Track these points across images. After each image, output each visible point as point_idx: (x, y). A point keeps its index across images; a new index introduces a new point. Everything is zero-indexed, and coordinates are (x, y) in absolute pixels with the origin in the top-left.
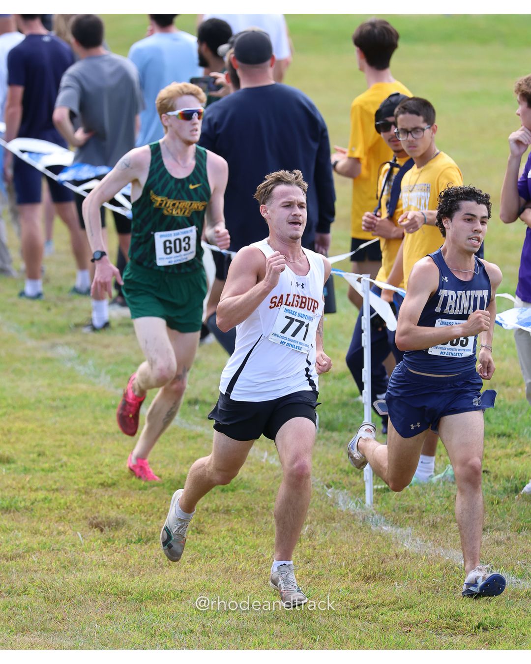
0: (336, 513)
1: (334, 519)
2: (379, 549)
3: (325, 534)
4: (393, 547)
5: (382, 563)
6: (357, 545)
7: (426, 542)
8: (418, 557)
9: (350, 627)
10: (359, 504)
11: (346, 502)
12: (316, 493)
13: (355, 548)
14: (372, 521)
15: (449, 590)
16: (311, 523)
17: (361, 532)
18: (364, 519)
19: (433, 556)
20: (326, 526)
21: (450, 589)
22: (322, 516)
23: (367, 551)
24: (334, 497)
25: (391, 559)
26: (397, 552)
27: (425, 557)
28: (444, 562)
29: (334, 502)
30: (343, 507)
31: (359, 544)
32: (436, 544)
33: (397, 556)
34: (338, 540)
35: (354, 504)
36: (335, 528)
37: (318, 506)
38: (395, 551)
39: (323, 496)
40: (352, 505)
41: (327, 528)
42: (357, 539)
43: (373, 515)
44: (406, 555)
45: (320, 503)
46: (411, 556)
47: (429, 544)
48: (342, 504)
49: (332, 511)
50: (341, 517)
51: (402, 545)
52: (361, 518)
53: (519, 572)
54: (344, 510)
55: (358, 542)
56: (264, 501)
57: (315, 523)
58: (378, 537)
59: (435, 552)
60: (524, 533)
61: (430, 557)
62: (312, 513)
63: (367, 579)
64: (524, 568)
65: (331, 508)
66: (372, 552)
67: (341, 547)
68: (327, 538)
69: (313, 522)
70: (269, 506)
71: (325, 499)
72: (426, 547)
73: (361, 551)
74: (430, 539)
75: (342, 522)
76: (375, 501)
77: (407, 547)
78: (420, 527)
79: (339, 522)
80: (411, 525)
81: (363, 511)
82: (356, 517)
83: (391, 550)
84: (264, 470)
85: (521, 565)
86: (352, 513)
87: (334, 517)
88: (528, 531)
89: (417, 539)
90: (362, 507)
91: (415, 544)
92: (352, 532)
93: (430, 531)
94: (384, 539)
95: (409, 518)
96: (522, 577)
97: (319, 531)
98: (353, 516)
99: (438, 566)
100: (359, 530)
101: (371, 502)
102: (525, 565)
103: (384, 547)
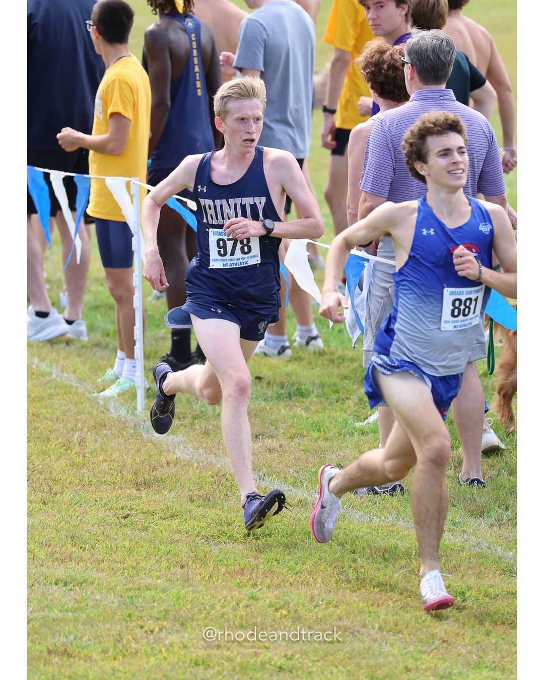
0: (107, 420)
1: (105, 426)
2: (150, 456)
3: (96, 441)
4: (165, 454)
5: (153, 471)
6: (128, 452)
7: (197, 449)
8: (189, 464)
9: (120, 535)
10: (130, 412)
11: (117, 408)
12: (87, 400)
13: (126, 455)
14: (143, 428)
15: (220, 497)
16: (81, 430)
17: (132, 439)
18: (135, 426)
19: (205, 463)
20: (96, 433)
21: (222, 496)
22: (93, 424)
23: (138, 459)
24: (105, 403)
25: (162, 466)
26: (168, 459)
27: (196, 464)
28: (215, 470)
29: (105, 409)
30: (114, 414)
31: (131, 452)
32: (209, 452)
33: (168, 463)
34: (109, 447)
35: (125, 411)
36: (106, 435)
37: (88, 413)
38: (166, 458)
39: (94, 403)
40: (123, 412)
41: (97, 435)
42: (128, 446)
43: (144, 421)
44: (177, 462)
45: (90, 410)
46: (183, 464)
47: (201, 451)
48: (113, 411)
49: (103, 418)
50: (112, 424)
51: (174, 452)
52: (132, 425)
53: (291, 480)
54: (115, 417)
55: (129, 450)
56: (34, 407)
57: (86, 430)
58: (150, 444)
59: (207, 459)
60: (297, 440)
61: (201, 464)
62: (83, 419)
63: (138, 486)
64: (296, 476)
65: (102, 414)
66: (143, 459)
67: (112, 454)
68: (97, 445)
69: (83, 429)
70: (39, 412)
71: (96, 406)
72: (197, 454)
73: (132, 458)
74: (202, 446)
75: (114, 429)
76: (147, 408)
77: (179, 455)
78: (191, 434)
79: (110, 429)
80: (183, 432)
81: (134, 418)
82: (127, 424)
83: (162, 457)
84: (34, 376)
85: (293, 473)
86: (123, 420)
87: (105, 424)
88: (301, 438)
89: (189, 446)
90: (133, 414)
91: (187, 451)
92: (123, 439)
93: (202, 438)
94: (155, 446)
95: (181, 425)
96: (295, 484)
97: (90, 438)
98: (124, 423)
99: (210, 473)
100: (130, 437)
101: (143, 409)
102: (298, 472)
103: (155, 455)
